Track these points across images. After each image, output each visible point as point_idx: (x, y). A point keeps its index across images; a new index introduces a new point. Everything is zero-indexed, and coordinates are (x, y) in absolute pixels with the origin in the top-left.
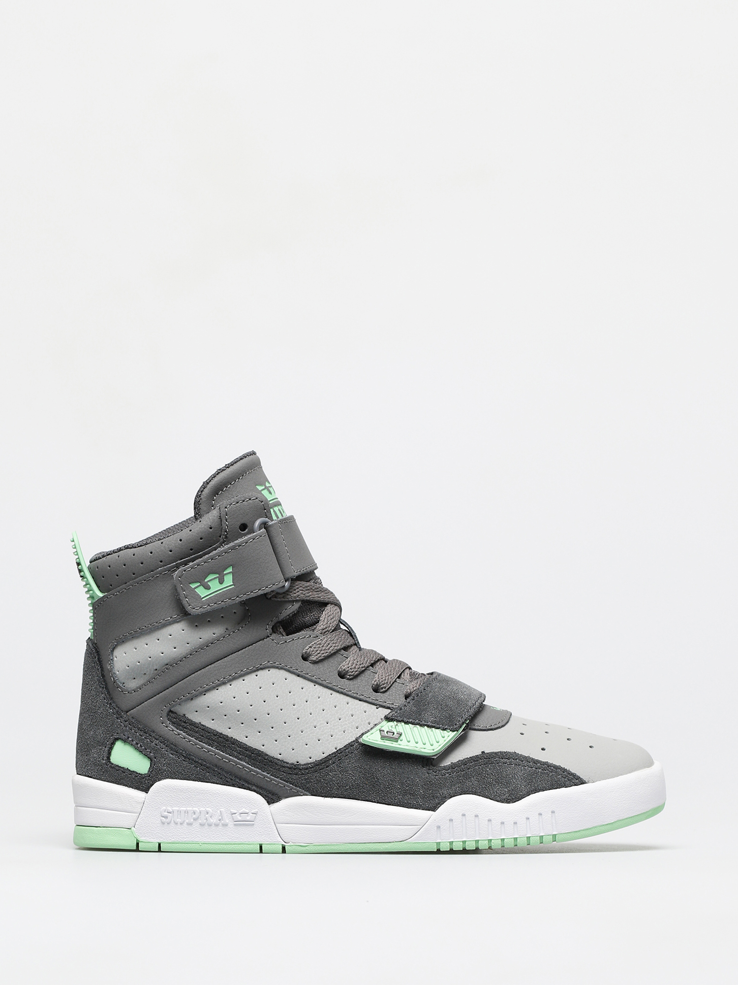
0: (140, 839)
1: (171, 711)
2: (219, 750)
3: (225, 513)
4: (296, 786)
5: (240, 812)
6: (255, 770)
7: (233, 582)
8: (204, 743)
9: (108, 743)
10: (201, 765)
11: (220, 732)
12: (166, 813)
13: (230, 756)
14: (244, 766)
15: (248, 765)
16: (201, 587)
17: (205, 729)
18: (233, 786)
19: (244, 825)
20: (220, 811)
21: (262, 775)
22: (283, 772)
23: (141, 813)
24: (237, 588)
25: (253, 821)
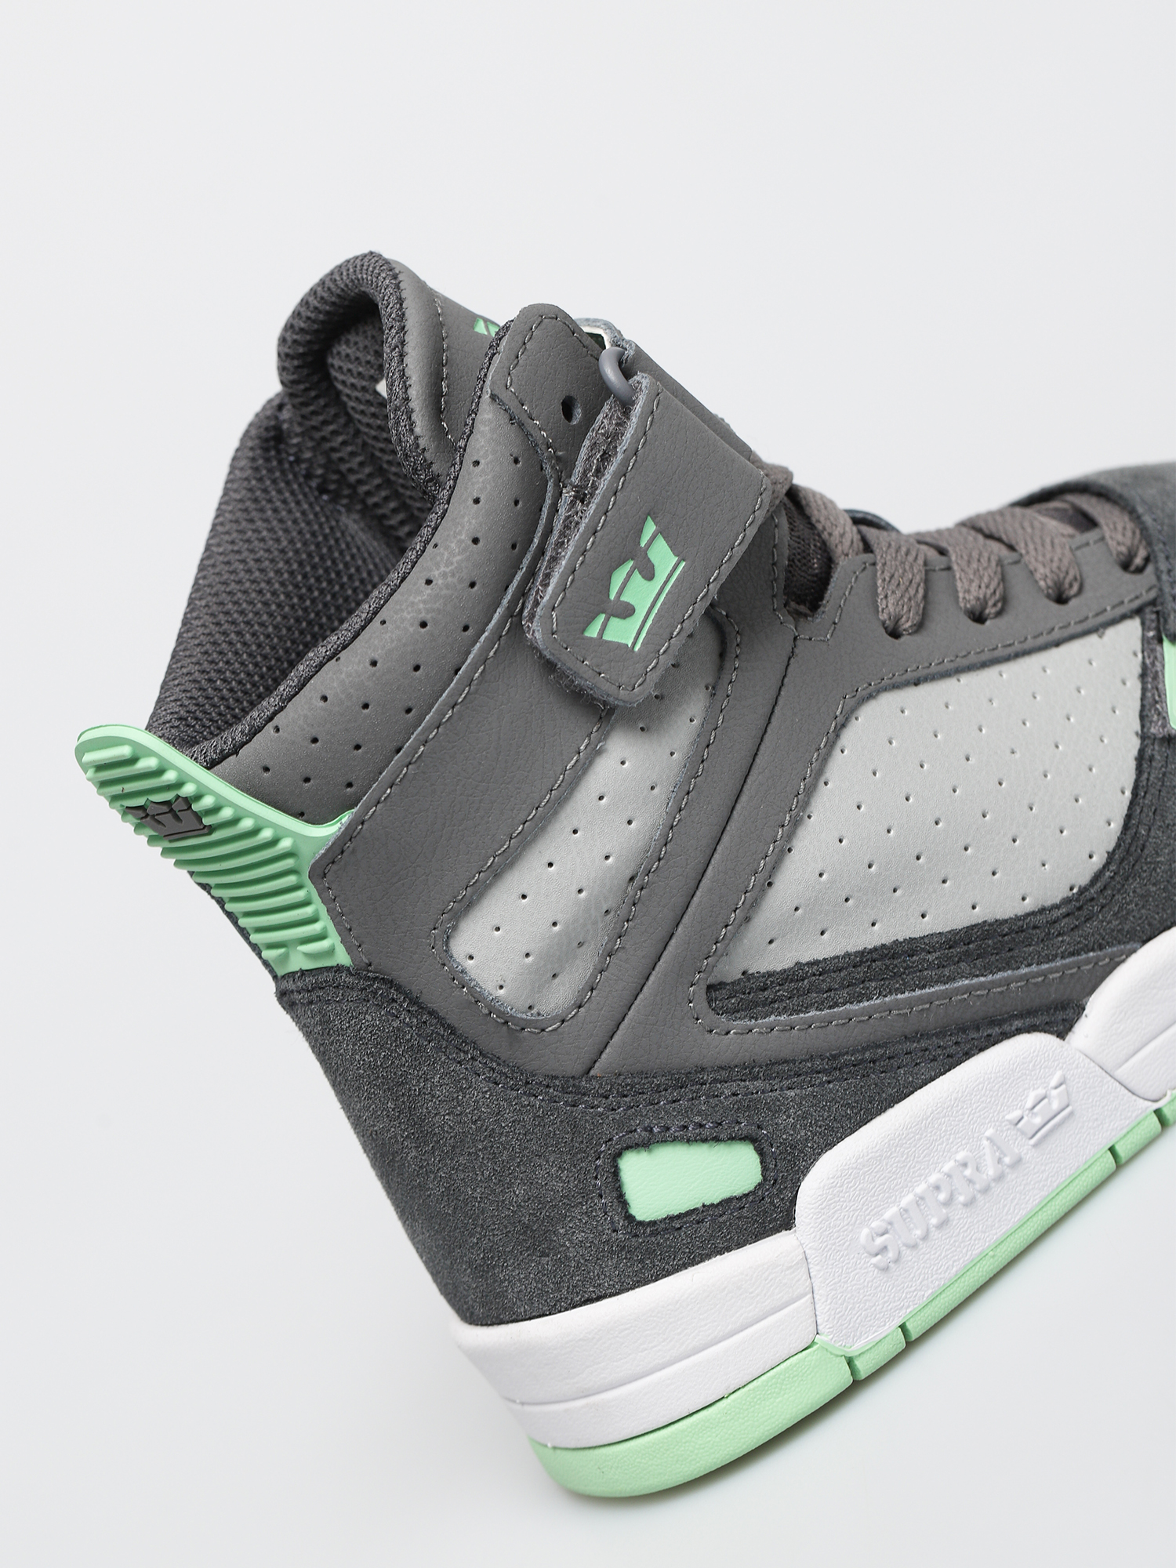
0: (852, 1352)
1: (710, 988)
2: (890, 993)
3: (516, 402)
4: (1101, 948)
5: (1029, 1104)
6: (1000, 980)
7: (676, 555)
8: (844, 1004)
9: (599, 1182)
10: (874, 1062)
11: (860, 948)
12: (879, 1241)
13: (924, 987)
14: (968, 990)
15: (975, 980)
16: (614, 622)
17: (822, 969)
18: (968, 1055)
19: (1052, 1131)
20: (988, 1139)
21: (1021, 978)
22: (1059, 934)
23: (815, 1289)
24: (694, 562)
25: (1068, 1106)
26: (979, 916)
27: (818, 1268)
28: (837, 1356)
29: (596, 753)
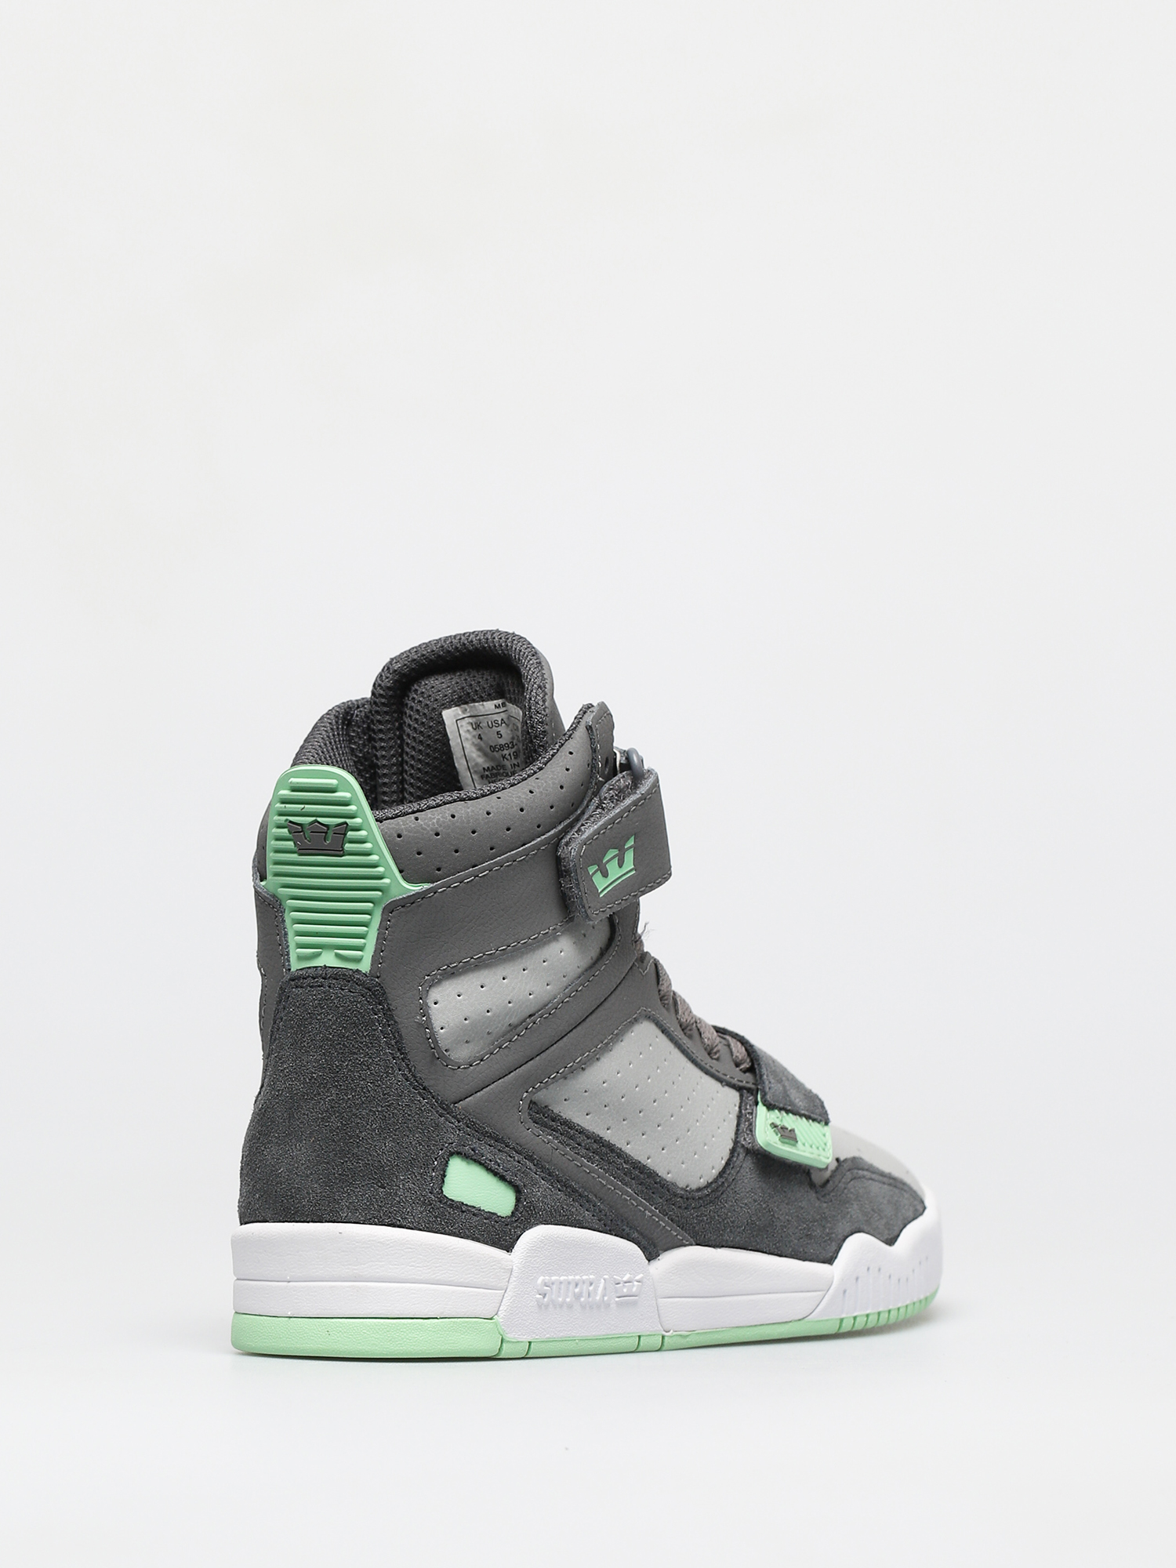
0: (508, 1337)
1: (533, 1101)
2: (602, 1168)
4: (682, 1229)
5: (625, 1279)
6: (642, 1203)
7: (632, 866)
8: (583, 1157)
9: (436, 1162)
12: (544, 1288)
16: (599, 874)
19: (627, 1302)
20: (604, 1279)
22: (673, 1204)
23: (508, 1290)
24: (639, 875)
25: (636, 1296)
26: (649, 1163)
27: (515, 1279)
28: (499, 1333)
29: (555, 938)
